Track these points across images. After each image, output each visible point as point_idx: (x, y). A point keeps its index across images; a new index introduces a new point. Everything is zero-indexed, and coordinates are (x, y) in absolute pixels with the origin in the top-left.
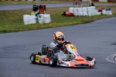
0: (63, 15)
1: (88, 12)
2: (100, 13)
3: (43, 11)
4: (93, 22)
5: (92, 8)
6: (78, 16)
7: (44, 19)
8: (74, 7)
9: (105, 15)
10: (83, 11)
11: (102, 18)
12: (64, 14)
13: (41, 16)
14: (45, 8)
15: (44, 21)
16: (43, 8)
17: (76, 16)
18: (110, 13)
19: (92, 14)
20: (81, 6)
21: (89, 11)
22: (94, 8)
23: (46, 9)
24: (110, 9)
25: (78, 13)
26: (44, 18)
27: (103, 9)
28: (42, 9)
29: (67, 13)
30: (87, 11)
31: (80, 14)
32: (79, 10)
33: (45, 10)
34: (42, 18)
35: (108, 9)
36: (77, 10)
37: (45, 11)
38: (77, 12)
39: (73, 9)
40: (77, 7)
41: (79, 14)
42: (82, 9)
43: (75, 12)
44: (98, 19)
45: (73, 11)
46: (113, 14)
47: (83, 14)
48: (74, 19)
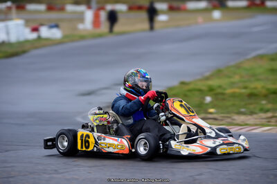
1: (8, 33)
4: (26, 55)
9: (47, 39)
11: (44, 46)
18: (56, 34)
24: (57, 26)
27: (42, 25)
30: (4, 30)
35: (53, 24)
44: (36, 48)
46: (65, 37)
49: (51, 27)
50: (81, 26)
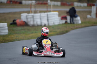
2: (64, 21)
5: (54, 14)
6: (33, 26)
10: (41, 19)
12: (14, 23)
17: (31, 25)
19: (54, 23)
20: (38, 12)
21: (49, 18)
22: (56, 14)
25: (34, 21)
31: (37, 22)
32: (35, 17)
36: (33, 16)
38: (32, 20)
39: (27, 16)
41: (35, 23)
42: (40, 16)
43: (29, 20)
45: (27, 19)
47: (41, 23)
48: (28, 30)
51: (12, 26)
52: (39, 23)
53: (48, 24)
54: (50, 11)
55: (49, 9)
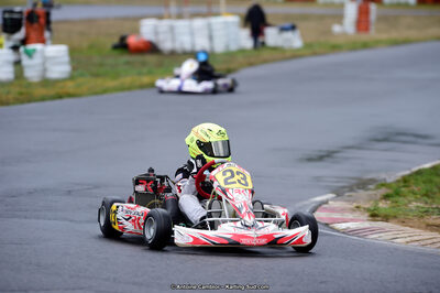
0: (116, 47)
1: (211, 38)
3: (42, 34)
5: (226, 23)
6: (173, 53)
7: (44, 64)
8: (160, 17)
9: (275, 49)
10: (192, 33)
11: (265, 61)
12: (122, 45)
13: (34, 50)
14: (48, 22)
15: (45, 70)
16: (42, 20)
17: (166, 52)
18: (295, 40)
19: (227, 46)
21: (215, 34)
22: (233, 22)
23: (53, 26)
24: (293, 28)
25: (173, 40)
26: (45, 59)
28: (36, 25)
29: (132, 40)
30: (206, 32)
31: (182, 43)
32: (176, 31)
33: (49, 29)
34: (37, 60)
35: (287, 24)
36: (172, 29)
37: (47, 34)
38: (169, 36)
39: (156, 27)
40: (170, 17)
41: (178, 46)
42: (191, 27)
43: (161, 37)
44: (251, 64)
45: (156, 33)
46: (307, 46)
47: (193, 45)
48: (160, 65)
49: (283, 29)
50: (337, 28)
51: (116, 52)
52: (188, 47)
53: (212, 48)
54: (217, 14)
55: (214, 9)
